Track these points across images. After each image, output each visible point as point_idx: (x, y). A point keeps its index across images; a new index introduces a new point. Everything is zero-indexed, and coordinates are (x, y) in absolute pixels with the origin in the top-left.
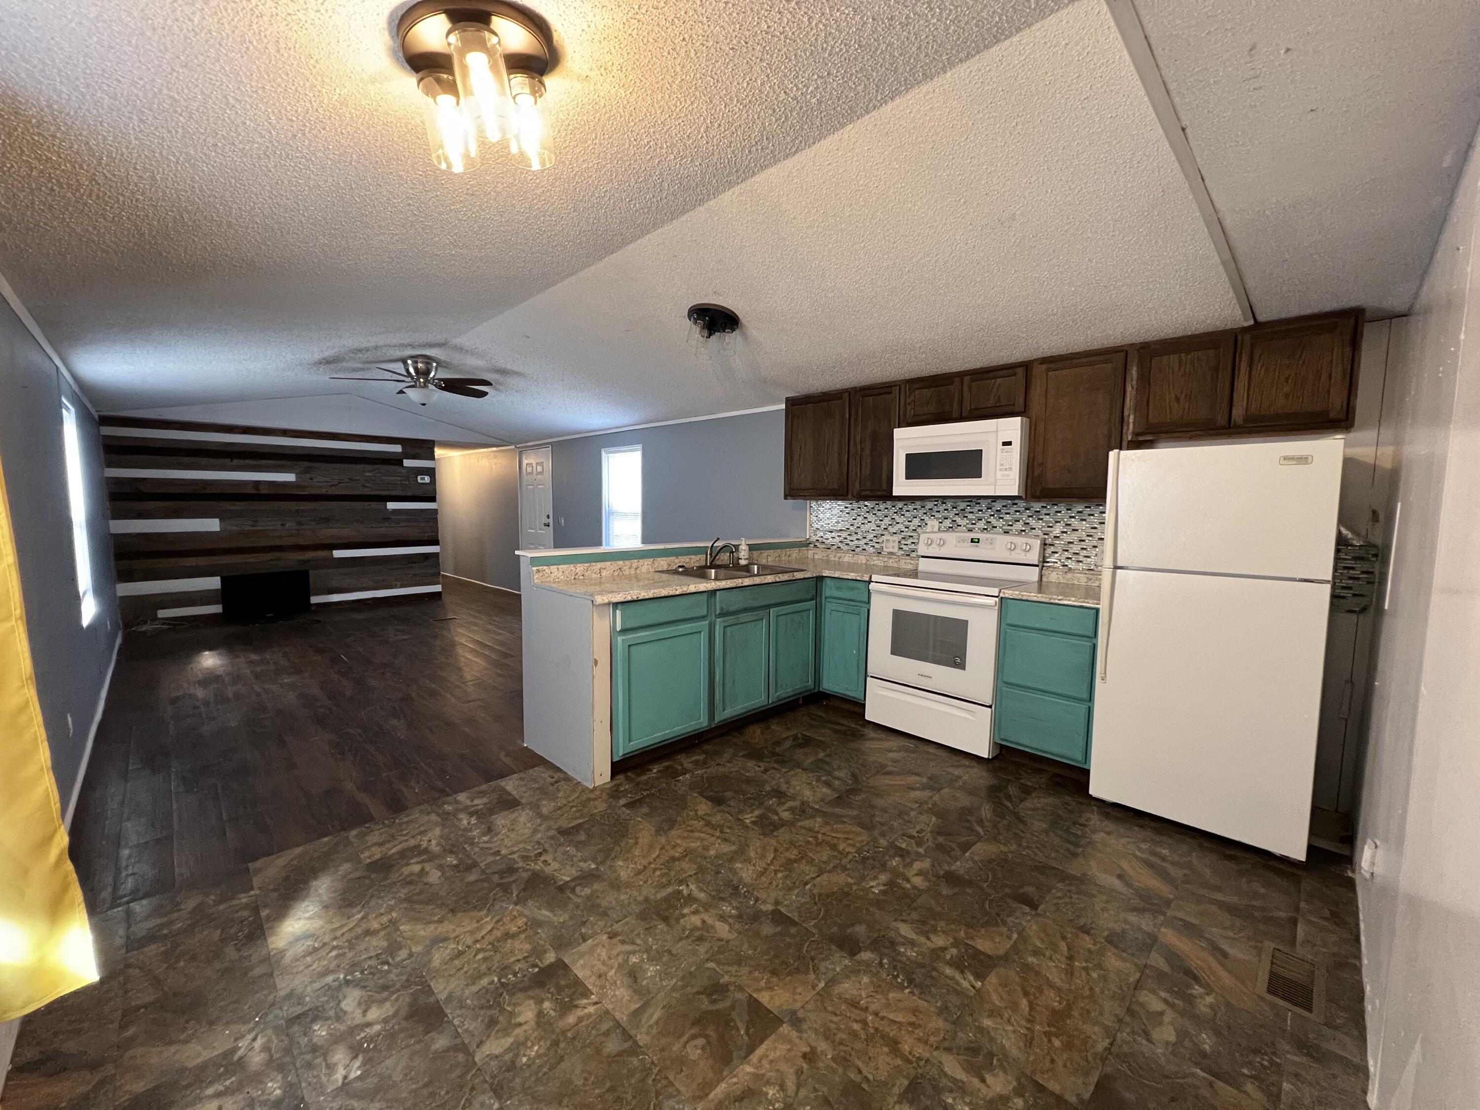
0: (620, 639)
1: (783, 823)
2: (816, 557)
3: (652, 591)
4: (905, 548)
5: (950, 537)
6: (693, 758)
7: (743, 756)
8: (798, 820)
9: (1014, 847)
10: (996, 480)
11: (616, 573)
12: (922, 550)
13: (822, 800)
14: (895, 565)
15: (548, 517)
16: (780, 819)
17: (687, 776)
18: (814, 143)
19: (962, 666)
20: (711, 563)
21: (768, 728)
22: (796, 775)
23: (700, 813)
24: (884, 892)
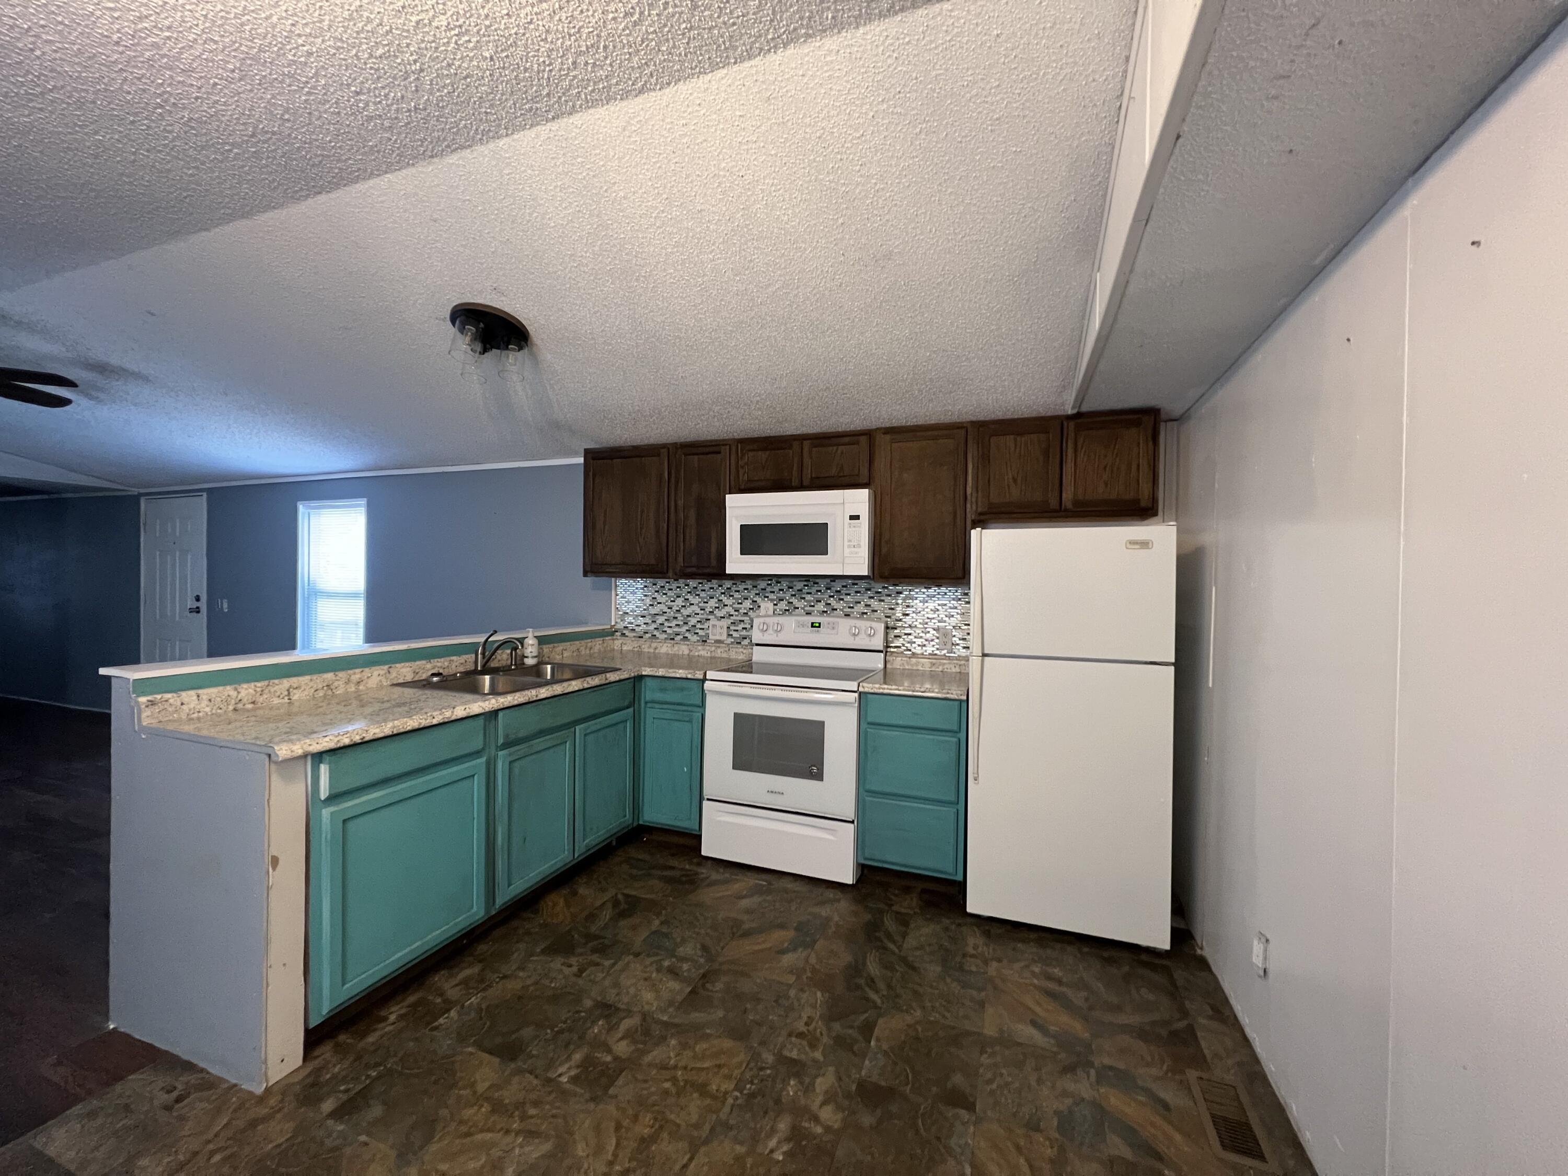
0: (326, 813)
1: (622, 1065)
2: (625, 648)
3: (390, 725)
4: (735, 634)
5: (789, 622)
6: (462, 976)
7: (543, 952)
8: (644, 1052)
9: (918, 1013)
10: (844, 558)
11: (321, 694)
12: (757, 636)
13: (671, 1003)
14: (724, 655)
15: (198, 599)
16: (616, 1058)
17: (453, 1013)
18: (669, 84)
19: (819, 776)
20: (484, 666)
21: (575, 893)
22: (626, 967)
23: (481, 1087)
24: (789, 1154)
